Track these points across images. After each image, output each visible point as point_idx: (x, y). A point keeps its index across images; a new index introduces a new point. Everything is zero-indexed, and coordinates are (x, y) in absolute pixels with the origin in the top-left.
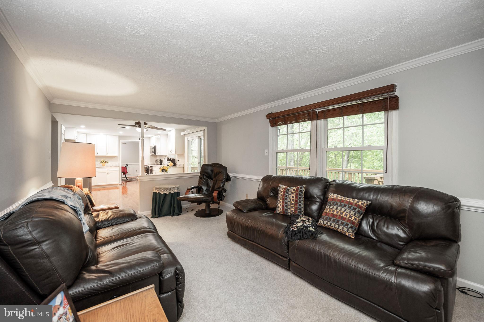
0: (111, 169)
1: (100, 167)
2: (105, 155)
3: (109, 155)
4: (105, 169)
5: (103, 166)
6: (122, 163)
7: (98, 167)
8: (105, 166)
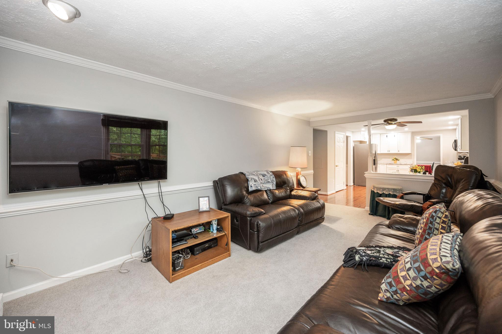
0: (401, 167)
1: (390, 164)
2: (397, 153)
3: (401, 152)
4: (395, 166)
5: (394, 163)
6: (417, 161)
7: (389, 163)
8: (396, 163)
